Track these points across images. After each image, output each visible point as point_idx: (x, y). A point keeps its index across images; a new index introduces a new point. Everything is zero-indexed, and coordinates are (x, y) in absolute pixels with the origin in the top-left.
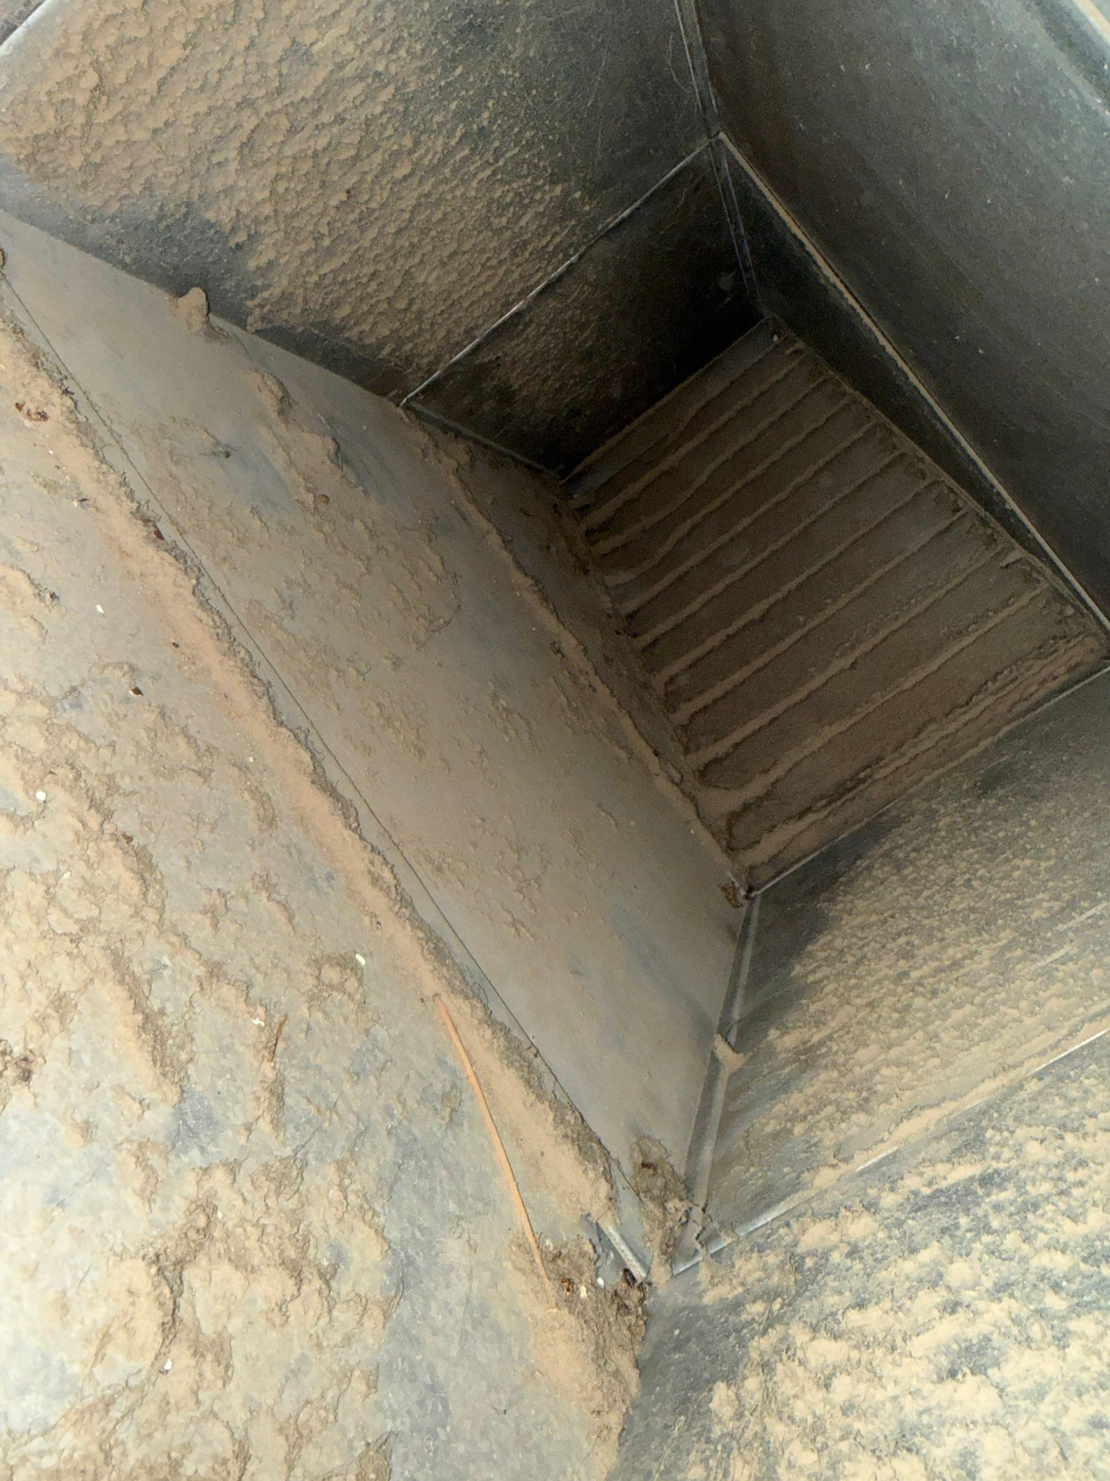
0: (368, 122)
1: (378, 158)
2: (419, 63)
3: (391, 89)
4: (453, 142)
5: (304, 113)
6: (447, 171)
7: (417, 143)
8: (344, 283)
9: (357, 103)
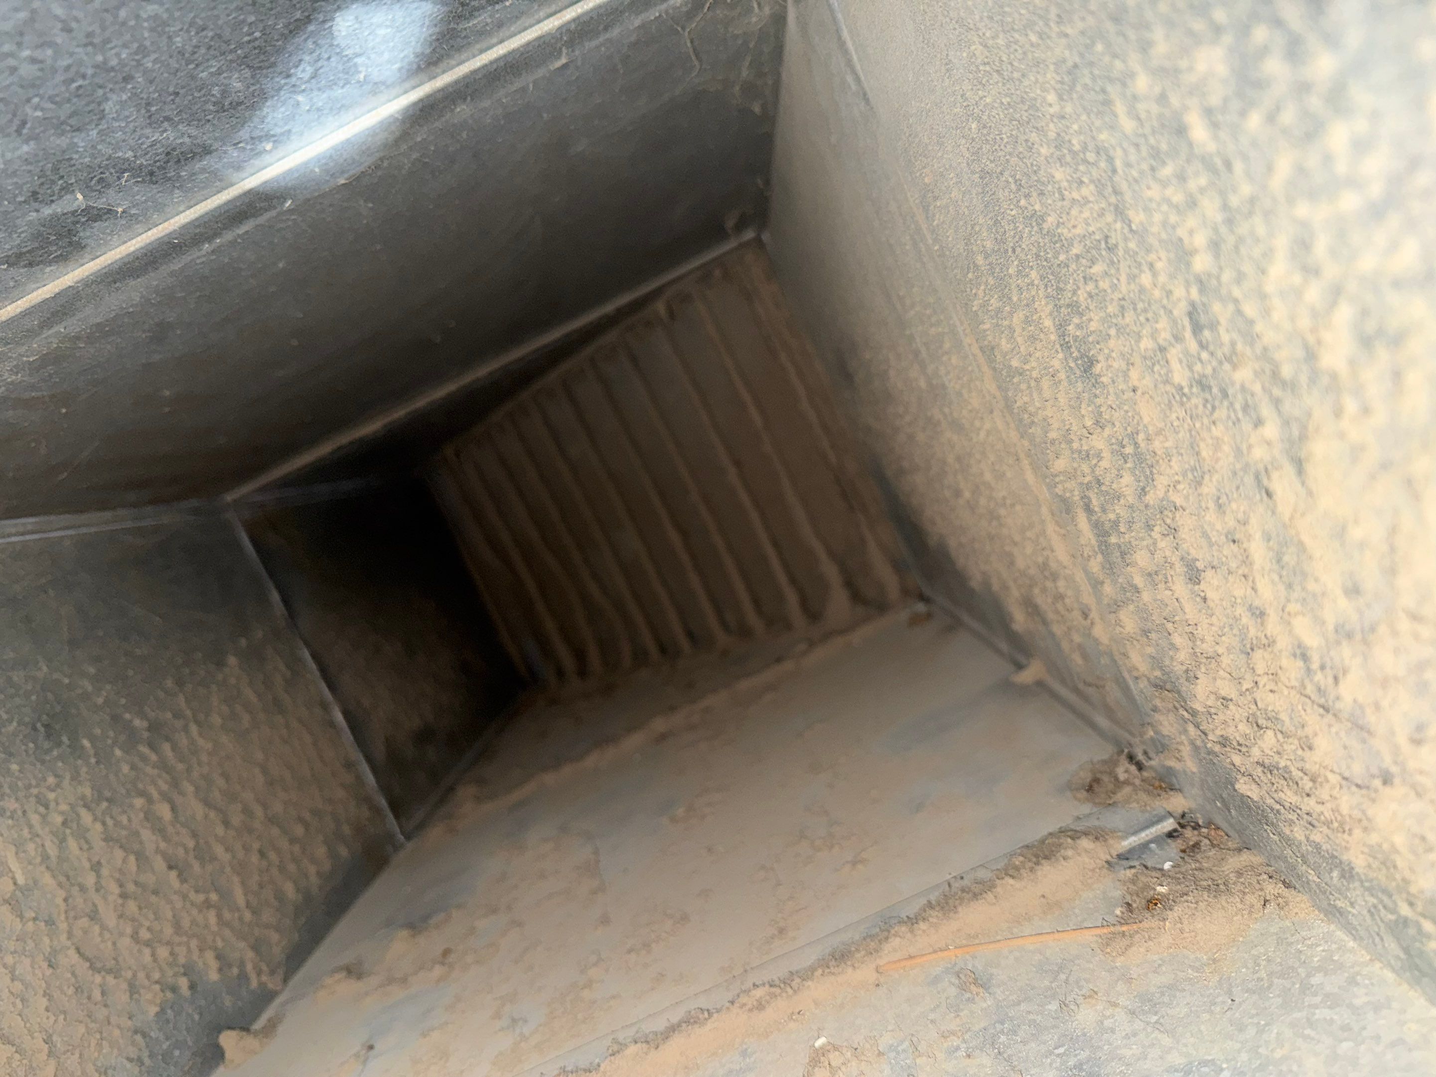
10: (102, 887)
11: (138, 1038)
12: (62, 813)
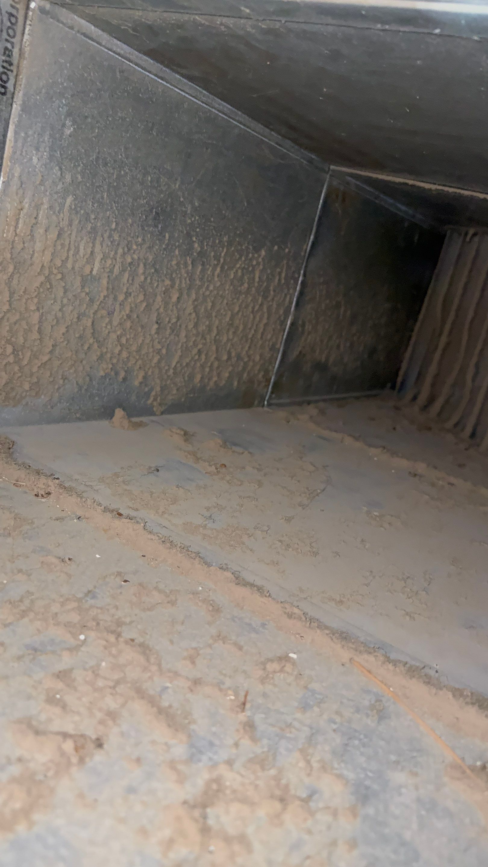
0: (142, 286)
1: (159, 299)
2: (145, 246)
3: (142, 265)
4: (190, 268)
5: (110, 301)
6: (198, 282)
7: (172, 280)
8: (187, 365)
9: (130, 282)
10: (123, 305)
11: (88, 379)
12: (133, 259)
